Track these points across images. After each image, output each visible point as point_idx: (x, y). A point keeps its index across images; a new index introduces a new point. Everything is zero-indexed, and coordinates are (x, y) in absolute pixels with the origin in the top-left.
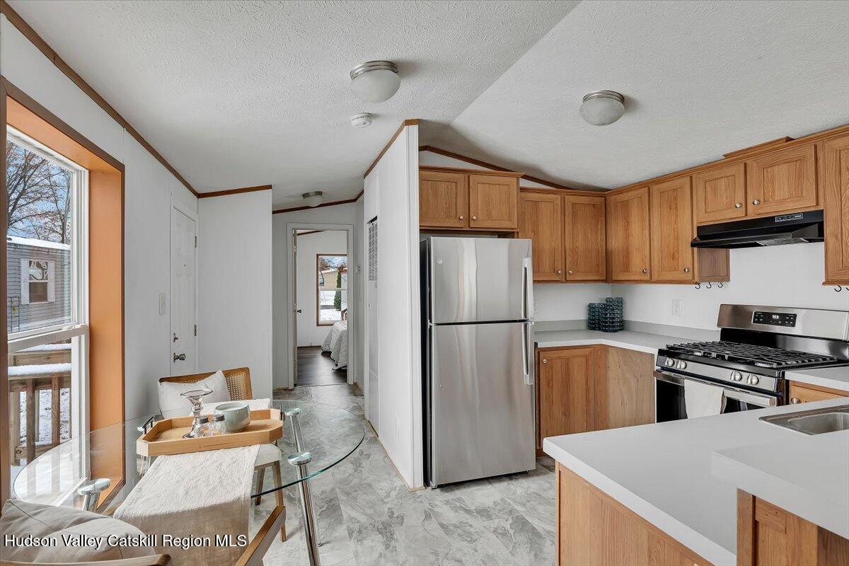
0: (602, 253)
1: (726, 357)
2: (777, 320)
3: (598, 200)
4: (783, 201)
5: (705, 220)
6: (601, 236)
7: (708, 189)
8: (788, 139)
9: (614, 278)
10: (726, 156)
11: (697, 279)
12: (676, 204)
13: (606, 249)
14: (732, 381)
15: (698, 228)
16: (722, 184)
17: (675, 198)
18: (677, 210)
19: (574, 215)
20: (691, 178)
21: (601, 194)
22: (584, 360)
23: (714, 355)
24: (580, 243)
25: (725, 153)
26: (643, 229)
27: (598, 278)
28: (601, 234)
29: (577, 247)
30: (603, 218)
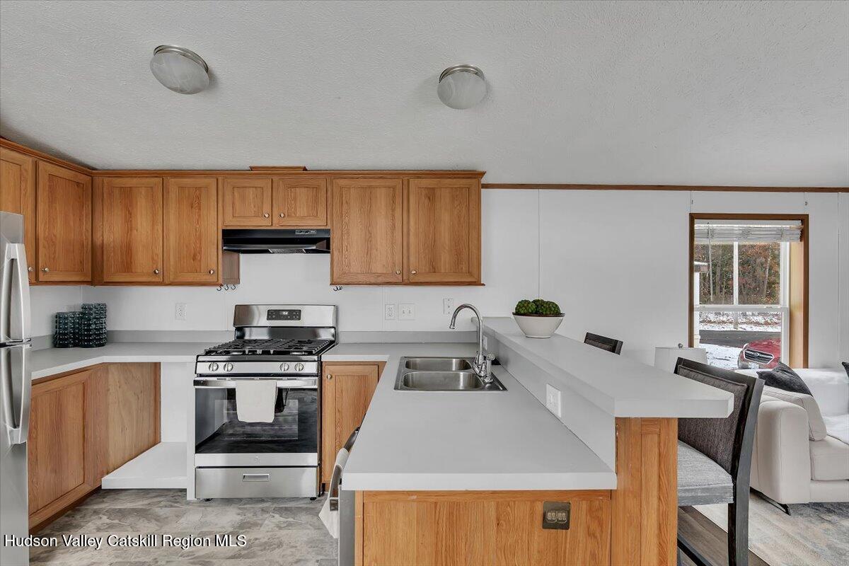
0: (87, 247)
1: (272, 352)
2: (287, 316)
3: (83, 179)
4: (302, 218)
5: (232, 224)
6: (86, 226)
7: (236, 194)
8: (305, 169)
9: (106, 280)
10: (252, 168)
11: (221, 281)
12: (199, 204)
13: (92, 244)
14: (283, 372)
15: (223, 231)
16: (250, 193)
17: (199, 198)
18: (200, 209)
19: (52, 191)
20: (217, 180)
21: (88, 171)
22: (81, 387)
23: (259, 352)
24: (59, 230)
25: (252, 165)
26: (154, 223)
27: (82, 279)
28: (87, 223)
29: (55, 236)
30: (90, 202)
